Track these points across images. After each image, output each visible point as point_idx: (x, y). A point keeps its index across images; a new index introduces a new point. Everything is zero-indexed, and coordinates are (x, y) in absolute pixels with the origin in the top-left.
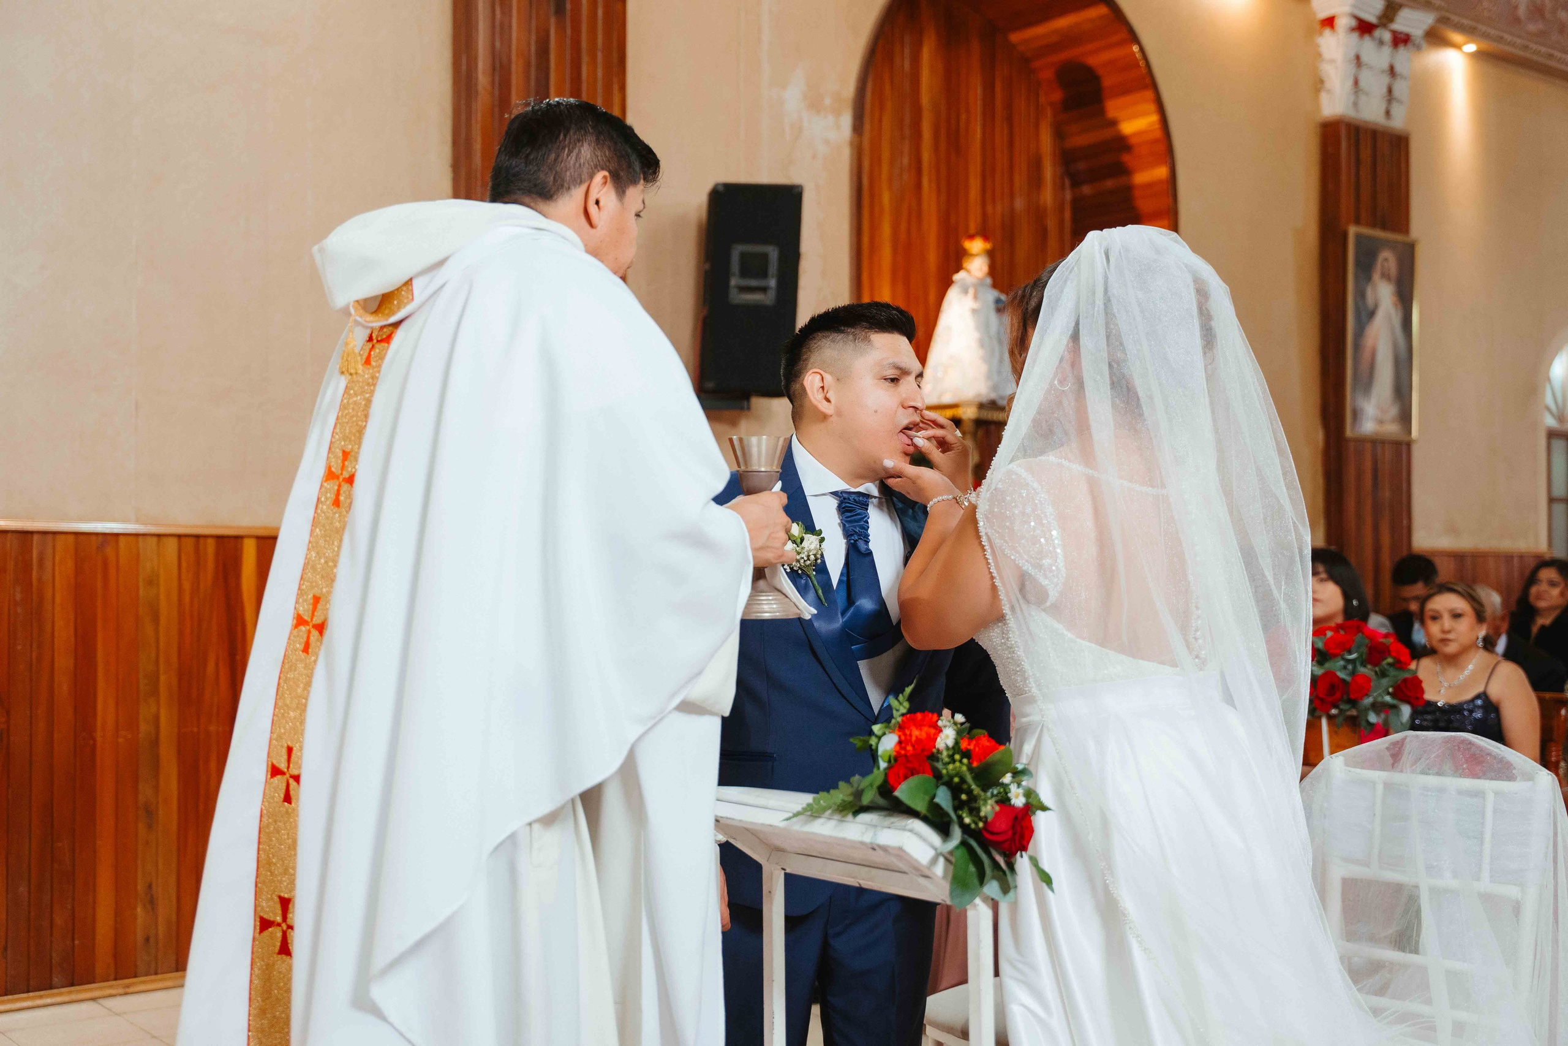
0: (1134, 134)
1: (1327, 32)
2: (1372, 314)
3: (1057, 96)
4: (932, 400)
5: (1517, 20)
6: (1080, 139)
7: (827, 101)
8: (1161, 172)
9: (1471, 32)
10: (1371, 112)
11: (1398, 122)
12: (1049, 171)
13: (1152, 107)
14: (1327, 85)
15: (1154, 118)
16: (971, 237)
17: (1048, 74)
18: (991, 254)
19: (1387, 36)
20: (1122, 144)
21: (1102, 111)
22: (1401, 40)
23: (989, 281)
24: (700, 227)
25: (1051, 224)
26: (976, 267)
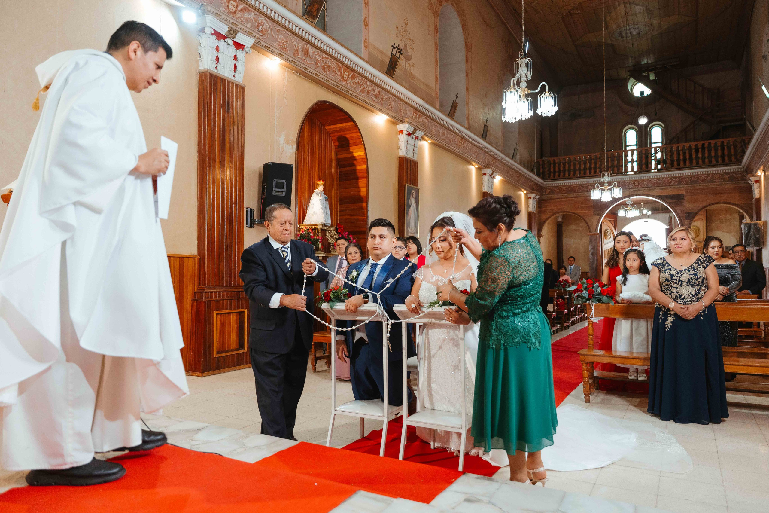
0: (357, 156)
1: (401, 134)
2: (410, 206)
3: (337, 144)
4: (309, 223)
5: (440, 136)
6: (342, 156)
7: (290, 141)
8: (365, 167)
9: (430, 137)
10: (410, 156)
11: (415, 159)
12: (334, 164)
13: (363, 150)
14: (400, 148)
15: (364, 152)
16: (319, 180)
17: (335, 138)
18: (325, 185)
19: (414, 137)
20: (354, 158)
21: (349, 149)
22: (416, 138)
23: (323, 192)
24: (260, 173)
25: (334, 177)
26: (321, 188)
